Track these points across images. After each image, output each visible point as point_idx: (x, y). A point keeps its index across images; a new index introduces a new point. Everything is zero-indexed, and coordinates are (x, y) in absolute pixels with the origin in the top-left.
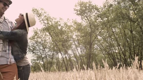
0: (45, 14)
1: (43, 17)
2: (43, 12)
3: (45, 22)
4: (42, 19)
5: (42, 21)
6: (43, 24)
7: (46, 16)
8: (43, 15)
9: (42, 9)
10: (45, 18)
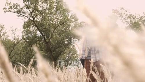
0: (126, 13)
1: (124, 16)
2: (124, 11)
3: (127, 20)
4: (124, 18)
5: (124, 20)
6: (126, 23)
7: (127, 15)
8: (124, 14)
9: (122, 9)
10: (127, 17)
